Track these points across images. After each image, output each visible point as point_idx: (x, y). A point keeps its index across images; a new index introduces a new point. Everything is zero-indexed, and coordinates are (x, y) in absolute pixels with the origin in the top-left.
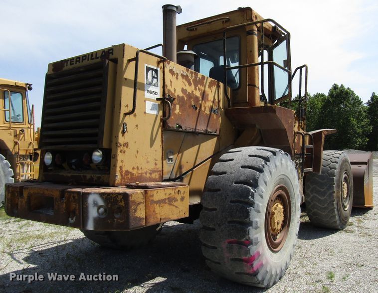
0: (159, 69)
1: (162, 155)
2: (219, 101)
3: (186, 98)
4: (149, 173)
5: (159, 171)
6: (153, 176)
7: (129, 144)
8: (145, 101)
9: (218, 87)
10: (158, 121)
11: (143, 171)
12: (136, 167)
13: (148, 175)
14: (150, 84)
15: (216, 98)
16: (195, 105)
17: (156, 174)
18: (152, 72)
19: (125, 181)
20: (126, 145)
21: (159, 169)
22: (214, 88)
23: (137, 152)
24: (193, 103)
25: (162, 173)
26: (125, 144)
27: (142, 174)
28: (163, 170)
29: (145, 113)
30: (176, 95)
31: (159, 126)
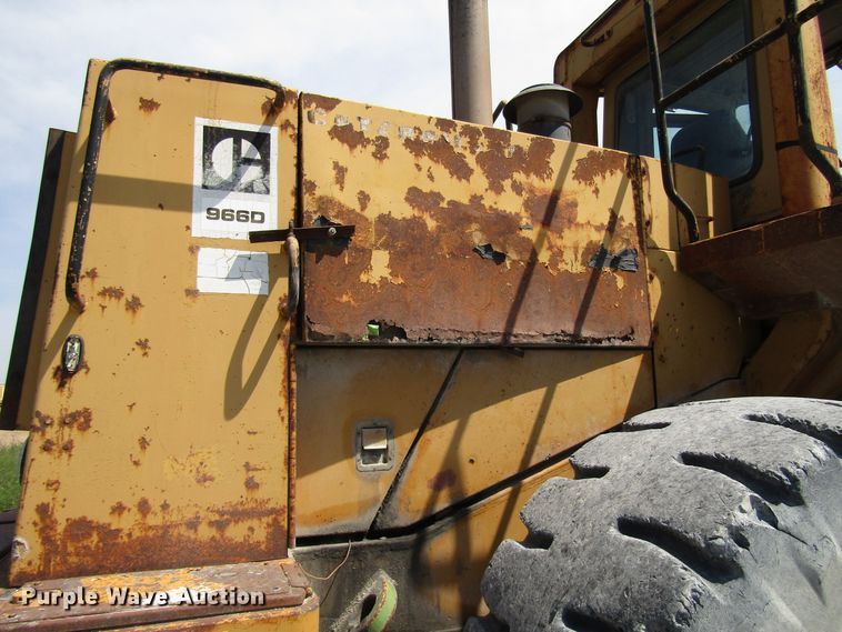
0: (274, 132)
1: (290, 449)
2: (643, 225)
3: (431, 224)
4: (211, 524)
5: (272, 511)
6: (237, 532)
7: (94, 416)
8: (193, 250)
9: (636, 174)
10: (270, 316)
11: (175, 518)
12: (131, 502)
13: (205, 533)
14: (228, 186)
15: (627, 214)
16: (488, 248)
17: (255, 523)
18: (237, 143)
19: (65, 562)
20: (80, 420)
21: (271, 505)
22: (612, 181)
23: (144, 443)
24: (478, 239)
25: (290, 518)
26: (74, 416)
27: (166, 528)
28: (290, 508)
29: (192, 293)
30: (371, 213)
31: (276, 335)
